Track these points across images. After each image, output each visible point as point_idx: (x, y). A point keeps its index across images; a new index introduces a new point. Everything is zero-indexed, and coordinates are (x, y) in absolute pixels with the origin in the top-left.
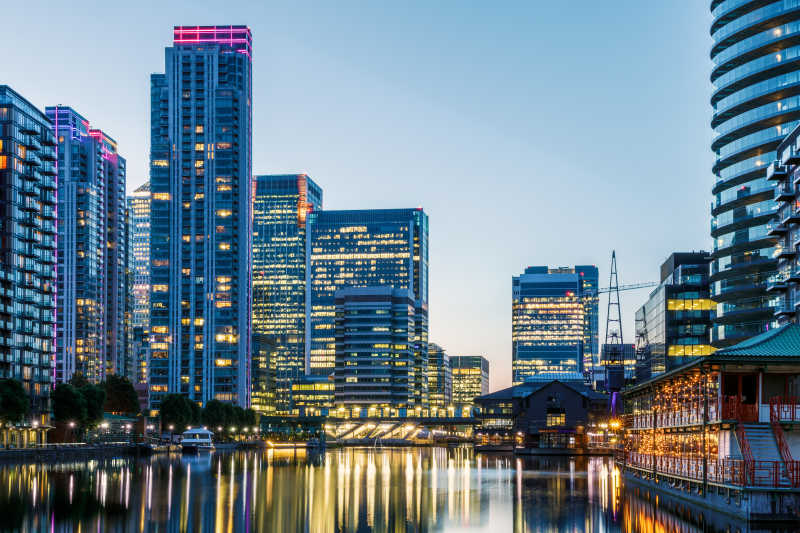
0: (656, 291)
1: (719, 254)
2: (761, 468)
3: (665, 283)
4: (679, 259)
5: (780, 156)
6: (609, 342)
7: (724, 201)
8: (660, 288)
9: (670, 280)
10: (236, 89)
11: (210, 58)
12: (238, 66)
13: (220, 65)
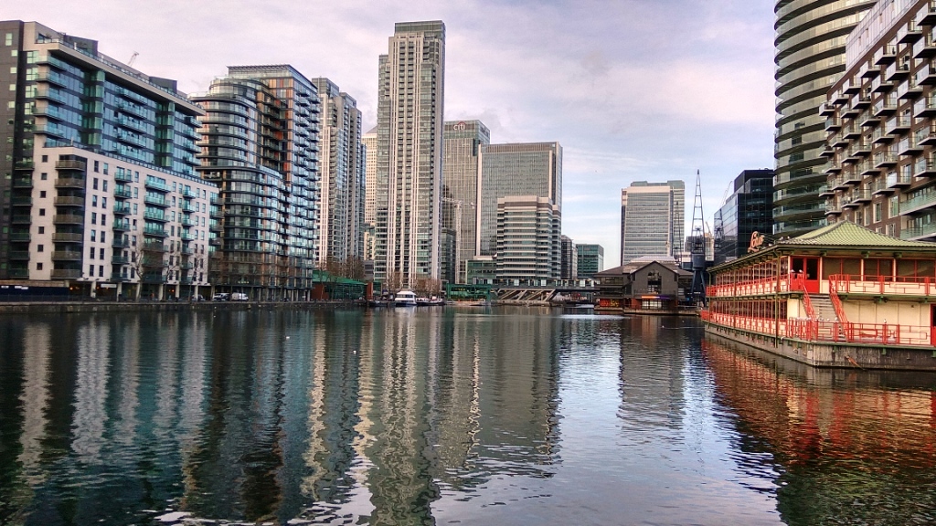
0: (730, 198)
1: (779, 171)
2: (823, 327)
3: (738, 192)
4: (748, 174)
5: (829, 98)
6: (694, 234)
7: (784, 132)
8: (733, 196)
9: (741, 190)
10: (434, 63)
11: (418, 43)
12: (436, 47)
13: (424, 48)
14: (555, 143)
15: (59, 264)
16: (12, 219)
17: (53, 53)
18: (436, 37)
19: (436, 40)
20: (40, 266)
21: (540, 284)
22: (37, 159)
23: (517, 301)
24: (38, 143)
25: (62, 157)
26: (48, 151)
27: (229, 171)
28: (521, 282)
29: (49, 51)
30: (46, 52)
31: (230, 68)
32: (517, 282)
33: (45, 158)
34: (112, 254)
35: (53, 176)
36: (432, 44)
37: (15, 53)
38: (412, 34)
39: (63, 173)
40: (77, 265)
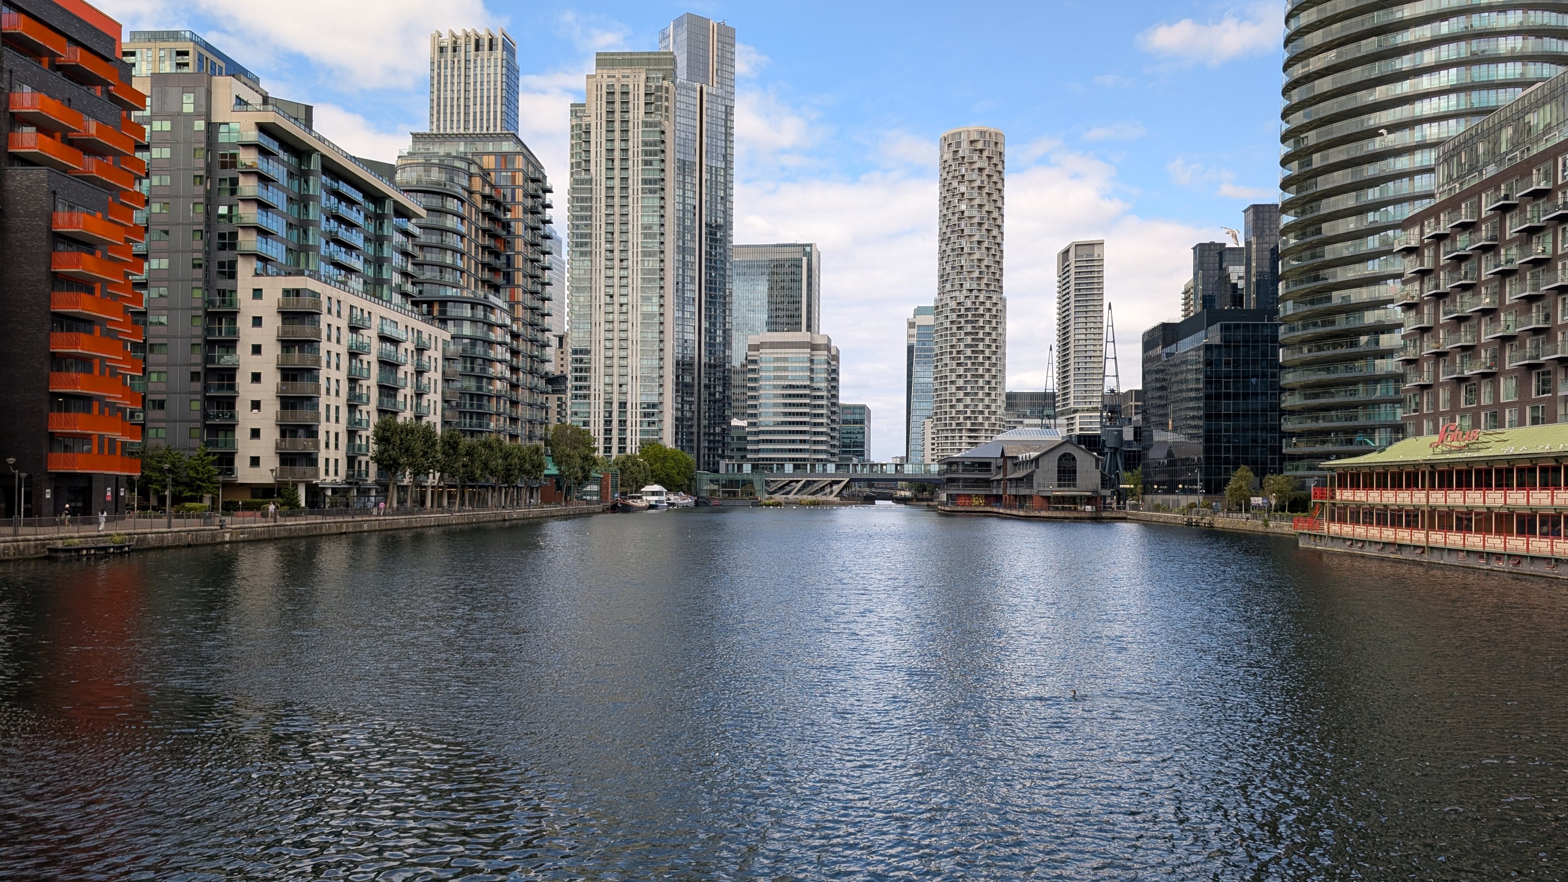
10: (662, 120)
11: (637, 86)
12: (664, 95)
13: (646, 94)
14: (811, 245)
15: (287, 459)
16: (206, 388)
17: (263, 128)
18: (664, 79)
19: (666, 83)
20: (255, 461)
21: (825, 470)
22: (243, 295)
23: (791, 496)
24: (245, 269)
25: (287, 292)
26: (262, 282)
27: (443, 303)
28: (796, 467)
29: (257, 124)
30: (254, 126)
31: (415, 136)
32: (789, 468)
33: (257, 293)
34: (346, 441)
35: (273, 324)
36: (659, 88)
37: (200, 125)
38: (627, 72)
39: (287, 316)
40: (311, 460)
